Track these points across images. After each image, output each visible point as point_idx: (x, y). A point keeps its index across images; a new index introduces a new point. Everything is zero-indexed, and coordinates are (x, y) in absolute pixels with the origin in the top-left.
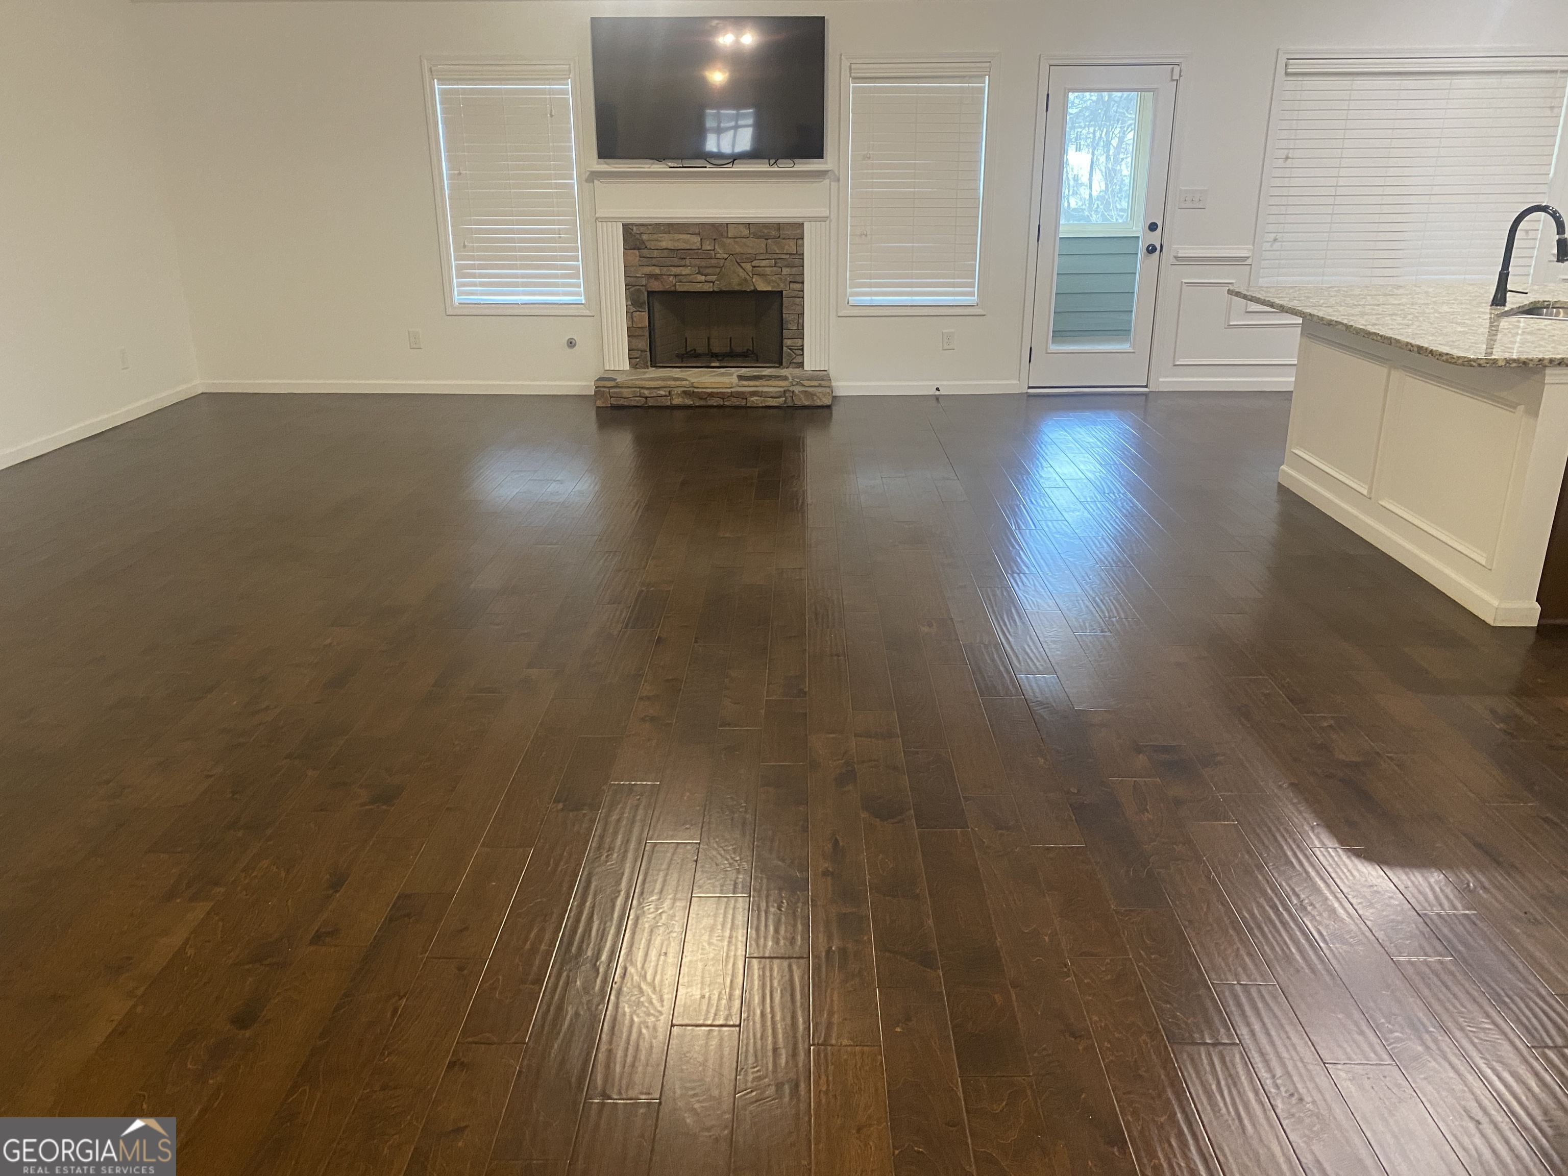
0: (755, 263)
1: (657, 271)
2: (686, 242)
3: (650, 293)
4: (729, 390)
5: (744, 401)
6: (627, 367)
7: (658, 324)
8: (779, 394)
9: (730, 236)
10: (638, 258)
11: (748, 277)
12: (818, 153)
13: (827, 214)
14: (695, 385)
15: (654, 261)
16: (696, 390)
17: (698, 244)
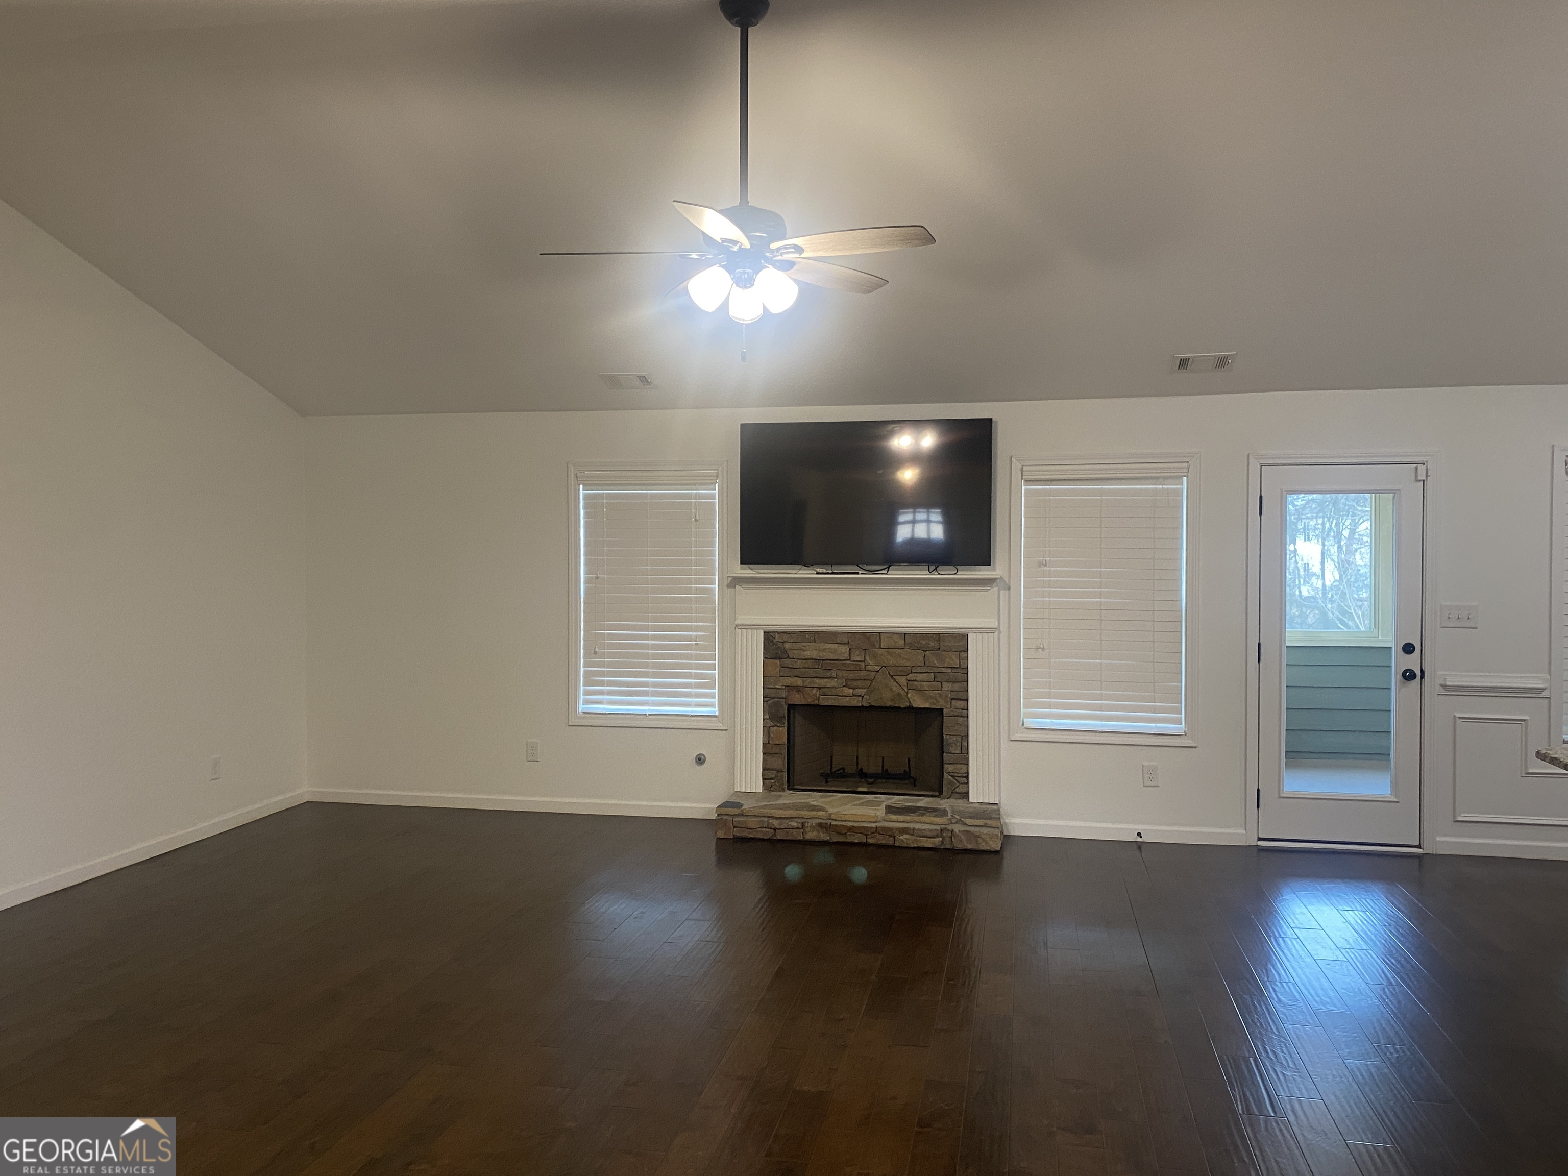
0: (911, 677)
1: (799, 682)
2: (834, 651)
3: (791, 707)
4: (874, 825)
5: (892, 839)
6: (760, 789)
7: (798, 740)
8: (934, 833)
9: (882, 646)
10: (778, 669)
11: (902, 692)
12: (986, 561)
13: (996, 625)
14: (833, 817)
15: (796, 672)
16: (834, 823)
17: (846, 655)
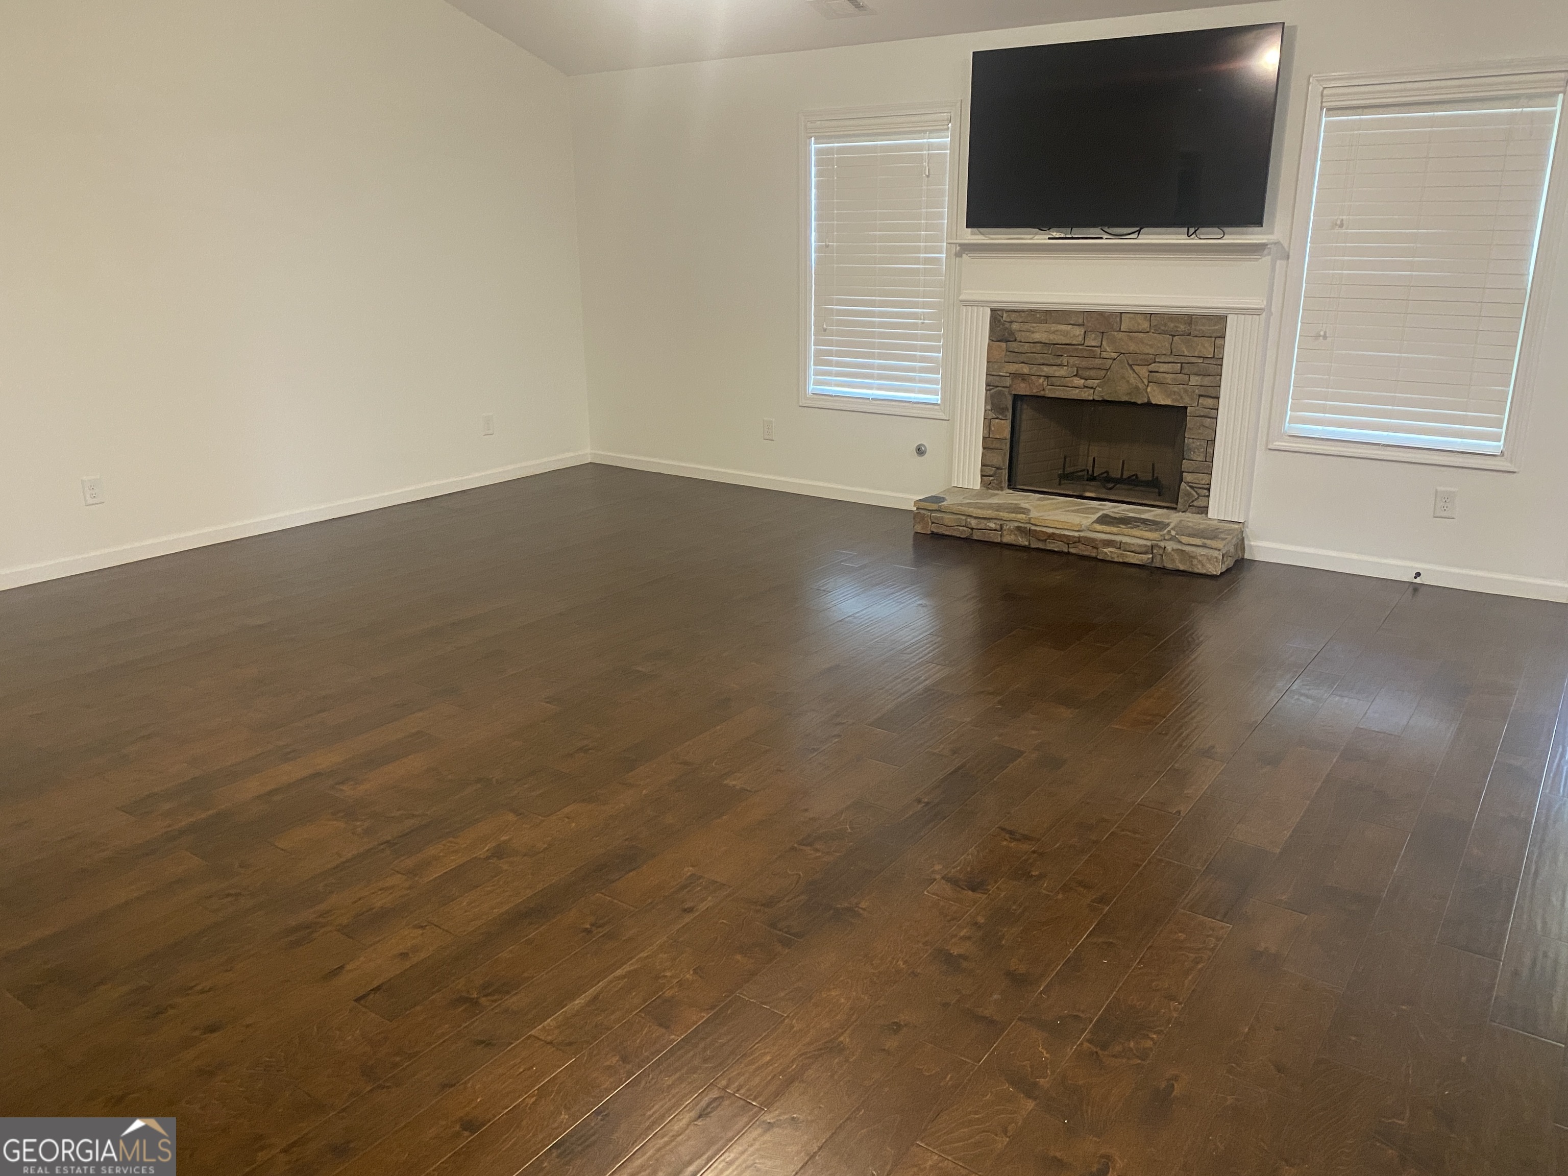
0: (1153, 367)
1: (1025, 369)
2: (1065, 334)
3: (1016, 398)
5: (1095, 550)
6: (978, 486)
7: (1024, 436)
8: (1144, 549)
9: (1122, 329)
10: (1004, 353)
11: (1140, 385)
12: (1256, 220)
13: (1266, 305)
14: (1033, 521)
15: (1023, 358)
17: (1081, 339)
